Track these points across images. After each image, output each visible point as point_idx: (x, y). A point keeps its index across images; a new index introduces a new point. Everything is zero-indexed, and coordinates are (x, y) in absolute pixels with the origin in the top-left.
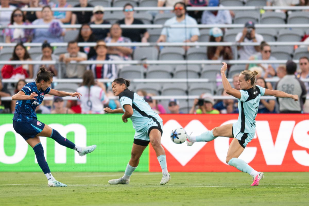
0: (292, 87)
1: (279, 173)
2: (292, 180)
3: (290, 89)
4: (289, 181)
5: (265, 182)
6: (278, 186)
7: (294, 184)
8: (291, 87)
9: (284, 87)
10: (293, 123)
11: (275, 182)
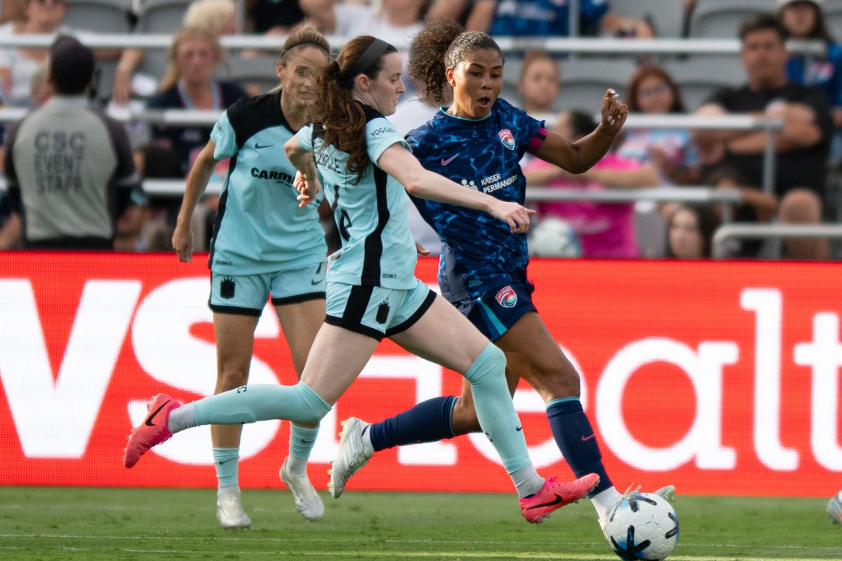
0: (78, 142)
1: (73, 492)
2: (127, 518)
3: (69, 151)
4: (114, 522)
5: (18, 528)
6: (75, 543)
7: (137, 534)
8: (71, 143)
9: (43, 141)
10: (134, 287)
11: (61, 526)
